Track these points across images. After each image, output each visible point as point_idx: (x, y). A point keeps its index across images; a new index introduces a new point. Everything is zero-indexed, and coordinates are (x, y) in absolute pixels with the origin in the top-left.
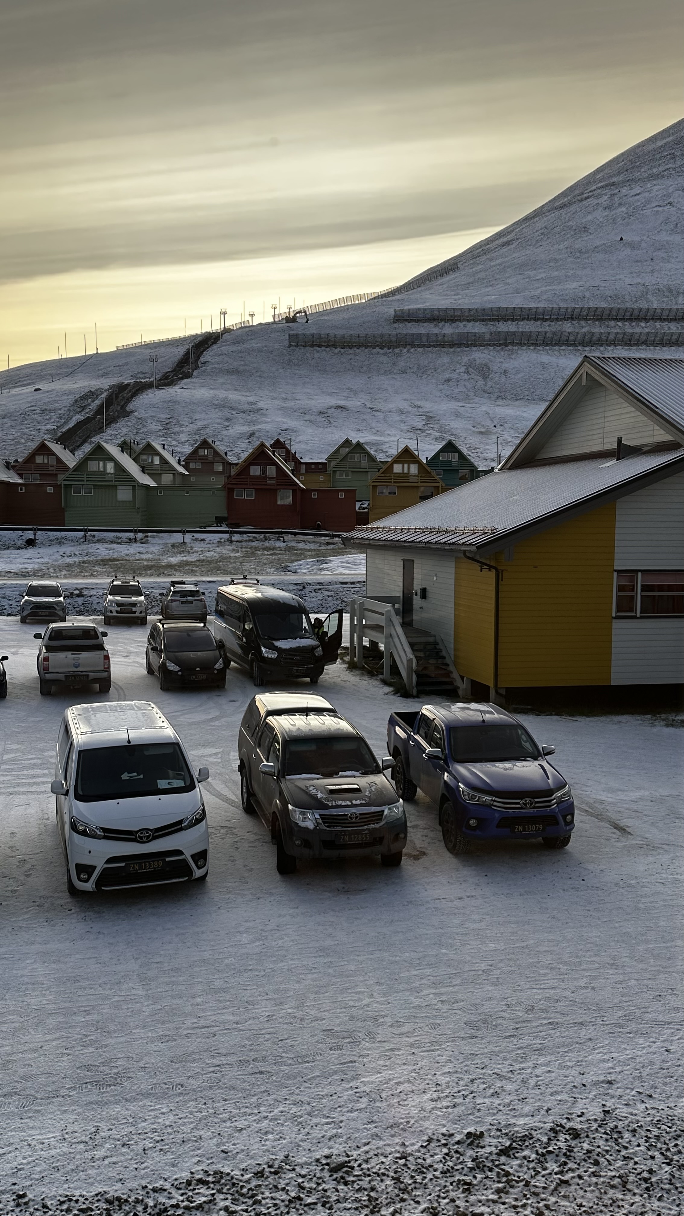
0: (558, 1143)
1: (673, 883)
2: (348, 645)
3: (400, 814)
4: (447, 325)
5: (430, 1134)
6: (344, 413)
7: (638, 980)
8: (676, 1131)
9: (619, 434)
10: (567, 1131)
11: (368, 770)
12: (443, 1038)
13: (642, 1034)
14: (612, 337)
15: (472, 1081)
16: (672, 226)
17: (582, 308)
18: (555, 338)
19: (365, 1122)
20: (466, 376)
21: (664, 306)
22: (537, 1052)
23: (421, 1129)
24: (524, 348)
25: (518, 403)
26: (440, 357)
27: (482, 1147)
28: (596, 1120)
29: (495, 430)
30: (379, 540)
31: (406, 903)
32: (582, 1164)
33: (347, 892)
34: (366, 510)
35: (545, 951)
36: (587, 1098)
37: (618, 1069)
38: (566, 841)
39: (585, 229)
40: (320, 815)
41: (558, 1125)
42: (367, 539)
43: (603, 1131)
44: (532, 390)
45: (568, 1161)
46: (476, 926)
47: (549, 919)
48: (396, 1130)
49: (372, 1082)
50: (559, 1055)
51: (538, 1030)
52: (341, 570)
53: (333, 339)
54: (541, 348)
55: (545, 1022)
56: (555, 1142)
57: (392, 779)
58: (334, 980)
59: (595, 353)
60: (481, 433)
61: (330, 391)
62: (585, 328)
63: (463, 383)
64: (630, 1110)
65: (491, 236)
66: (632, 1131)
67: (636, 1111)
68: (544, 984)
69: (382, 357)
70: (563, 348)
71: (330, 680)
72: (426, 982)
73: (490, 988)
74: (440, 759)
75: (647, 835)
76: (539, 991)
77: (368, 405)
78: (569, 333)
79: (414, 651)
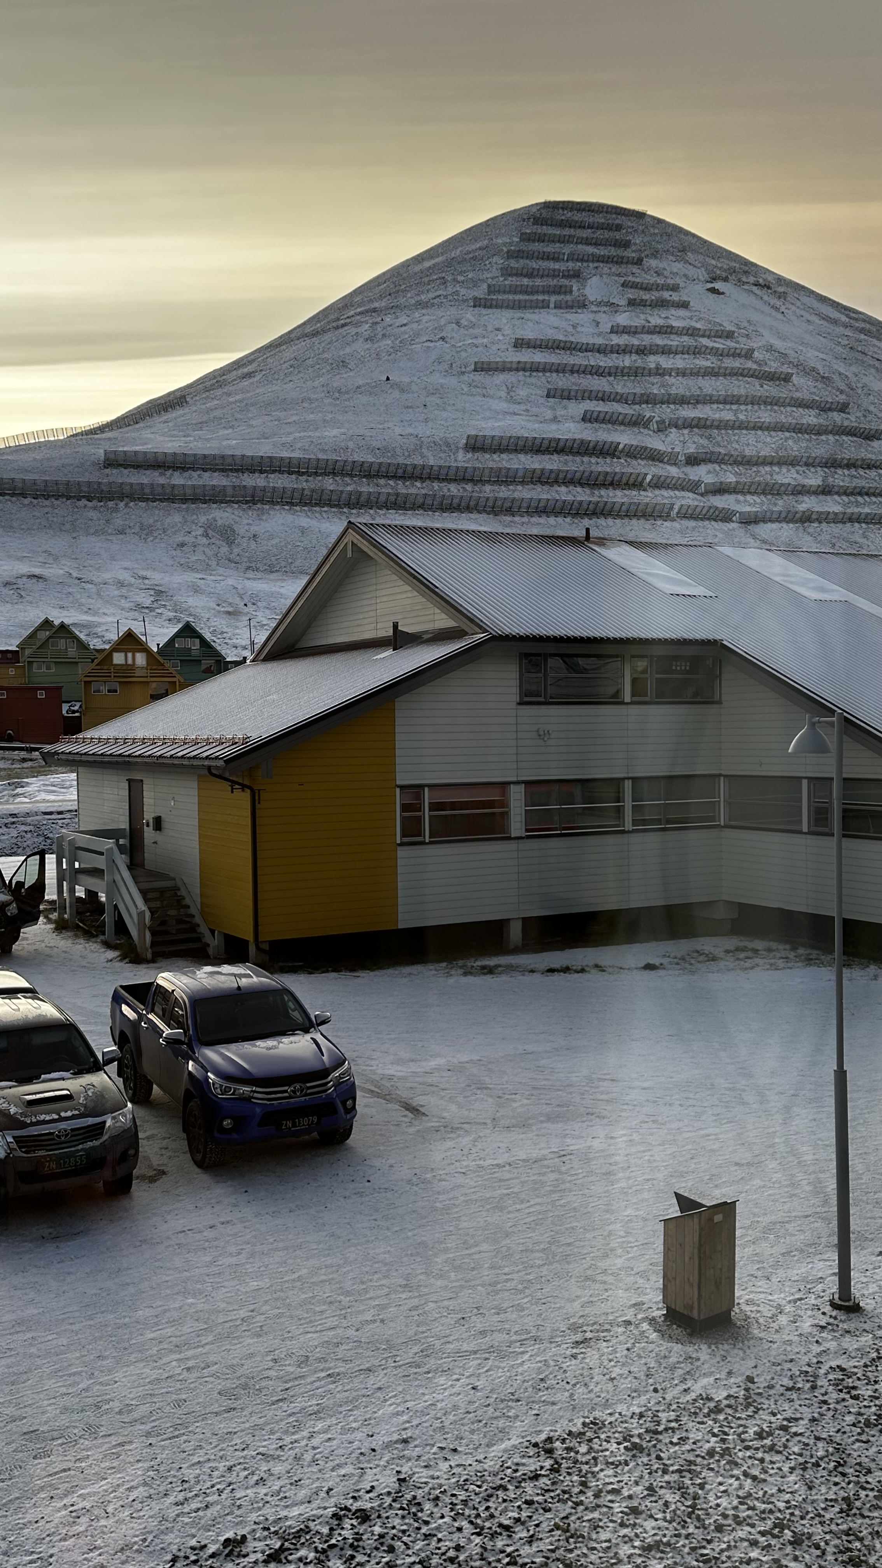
0: (343, 1533)
1: (475, 1172)
2: (55, 897)
3: (129, 1124)
4: (176, 474)
5: (174, 1551)
6: (41, 585)
7: (436, 1302)
8: (486, 1490)
9: (395, 618)
10: (353, 1515)
11: (82, 1067)
12: (191, 1419)
13: (443, 1371)
14: (383, 498)
15: (230, 1469)
16: (446, 366)
17: (345, 462)
18: (315, 496)
19: (85, 1550)
20: (205, 541)
21: (441, 463)
22: (313, 1417)
23: (162, 1546)
24: (278, 507)
25: (273, 576)
26: (169, 515)
27: (245, 1556)
28: (389, 1493)
29: (246, 610)
30: (93, 754)
31: (138, 1244)
32: (373, 1555)
33: (56, 1238)
34: (77, 714)
35: (322, 1281)
36: (378, 1466)
37: (415, 1422)
38: (348, 1133)
39: (344, 363)
40: (14, 1137)
41: (342, 1509)
42: (77, 753)
43: (399, 1506)
44: (290, 561)
45: (355, 1554)
46: (233, 1260)
47: (327, 1238)
48: (128, 1553)
49: (95, 1494)
50: (342, 1416)
51: (314, 1387)
52: (43, 796)
53: (20, 485)
54: (298, 508)
55: (323, 1374)
56: (339, 1531)
57: (119, 1075)
58: (39, 1362)
59: (362, 518)
60: (229, 613)
61: (19, 554)
62: (350, 486)
63: (202, 548)
64: (431, 1473)
65: (228, 365)
66: (434, 1500)
67: (438, 1473)
68: (320, 1324)
69: (91, 513)
70: (325, 509)
71: (30, 947)
72: (166, 1346)
73: (251, 1341)
74: (183, 1043)
75: (445, 1114)
76: (315, 1335)
77: (75, 575)
78: (332, 491)
79: (146, 900)
